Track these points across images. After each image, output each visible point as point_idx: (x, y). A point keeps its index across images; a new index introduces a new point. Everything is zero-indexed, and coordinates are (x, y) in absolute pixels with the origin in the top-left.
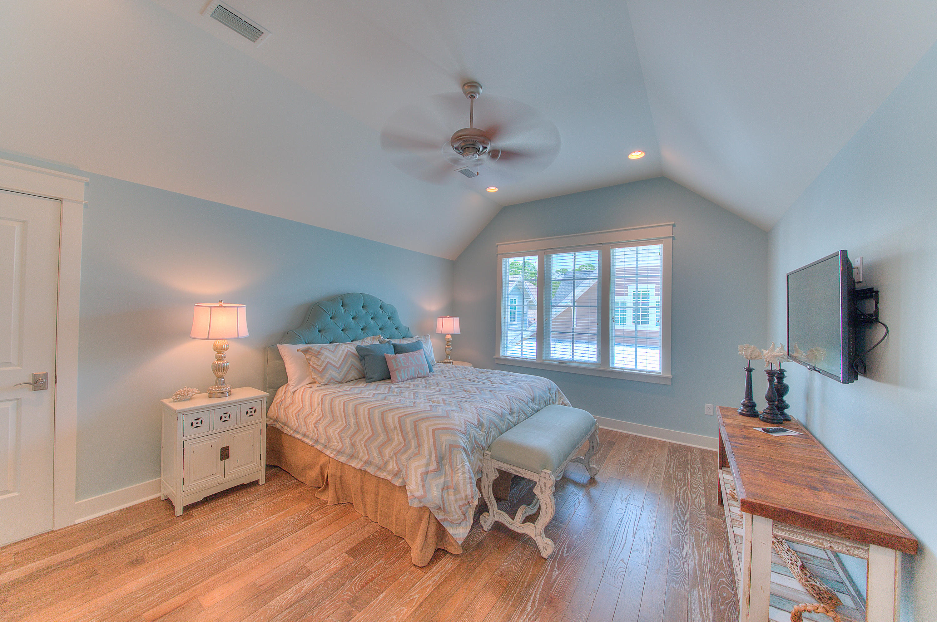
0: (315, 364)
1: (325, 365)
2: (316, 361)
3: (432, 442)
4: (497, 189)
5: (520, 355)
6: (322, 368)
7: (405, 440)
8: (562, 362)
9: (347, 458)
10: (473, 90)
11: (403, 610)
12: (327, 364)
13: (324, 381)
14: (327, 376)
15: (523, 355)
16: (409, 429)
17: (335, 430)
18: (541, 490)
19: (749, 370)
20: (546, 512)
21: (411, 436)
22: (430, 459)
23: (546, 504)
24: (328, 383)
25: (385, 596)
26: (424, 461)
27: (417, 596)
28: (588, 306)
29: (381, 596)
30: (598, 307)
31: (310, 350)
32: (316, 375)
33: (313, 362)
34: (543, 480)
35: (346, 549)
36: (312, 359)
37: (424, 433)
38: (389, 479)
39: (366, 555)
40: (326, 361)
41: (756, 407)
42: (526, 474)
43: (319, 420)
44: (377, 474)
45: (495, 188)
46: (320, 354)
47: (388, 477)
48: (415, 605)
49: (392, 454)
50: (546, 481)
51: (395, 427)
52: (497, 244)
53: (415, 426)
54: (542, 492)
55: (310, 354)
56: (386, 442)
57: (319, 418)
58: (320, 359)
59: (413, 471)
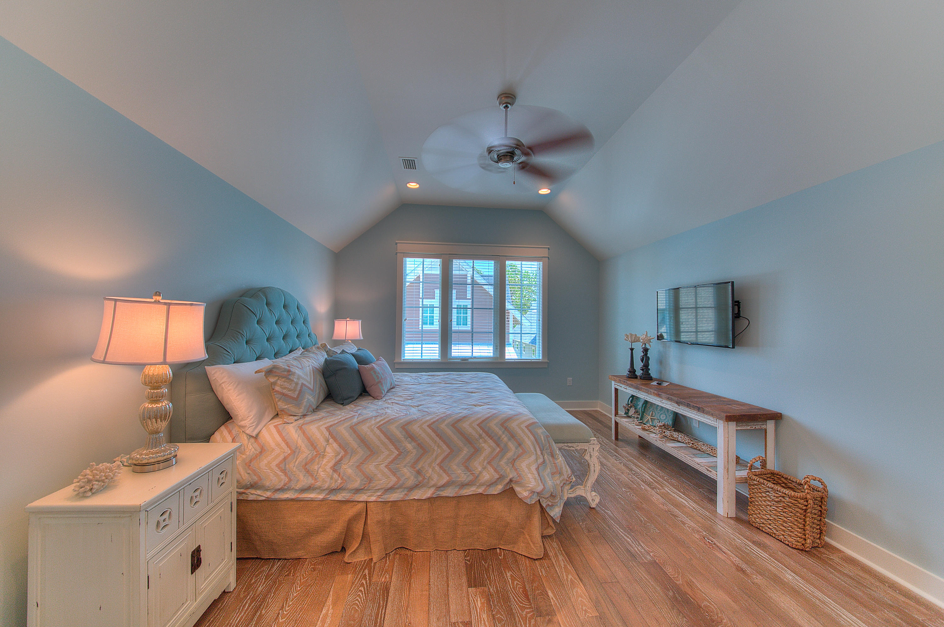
0: (285, 388)
1: (299, 389)
2: (286, 385)
3: (532, 438)
4: (418, 186)
5: (420, 357)
6: (297, 392)
7: (498, 445)
8: (465, 359)
9: (403, 493)
10: (509, 100)
11: (577, 591)
12: (302, 387)
13: (302, 411)
14: (305, 404)
15: (423, 357)
16: (500, 433)
17: (379, 464)
18: (590, 455)
19: (632, 350)
20: (594, 470)
21: (506, 439)
22: (536, 454)
23: (594, 464)
24: (307, 413)
25: (553, 592)
26: (533, 458)
27: (570, 577)
28: (487, 309)
29: (550, 594)
30: (494, 309)
31: (275, 370)
32: (288, 405)
33: (281, 386)
34: (592, 446)
35: (465, 585)
36: (279, 382)
37: (520, 432)
38: (481, 492)
39: (489, 578)
40: (300, 382)
41: (636, 372)
42: (578, 446)
43: (341, 459)
44: (460, 493)
45: (416, 184)
46: (291, 373)
47: (479, 491)
48: (577, 581)
49: (485, 464)
50: (594, 446)
51: (480, 436)
52: (397, 241)
53: (506, 429)
54: (591, 456)
55: (276, 376)
56: (472, 455)
57: (339, 457)
58: (293, 381)
59: (526, 470)
